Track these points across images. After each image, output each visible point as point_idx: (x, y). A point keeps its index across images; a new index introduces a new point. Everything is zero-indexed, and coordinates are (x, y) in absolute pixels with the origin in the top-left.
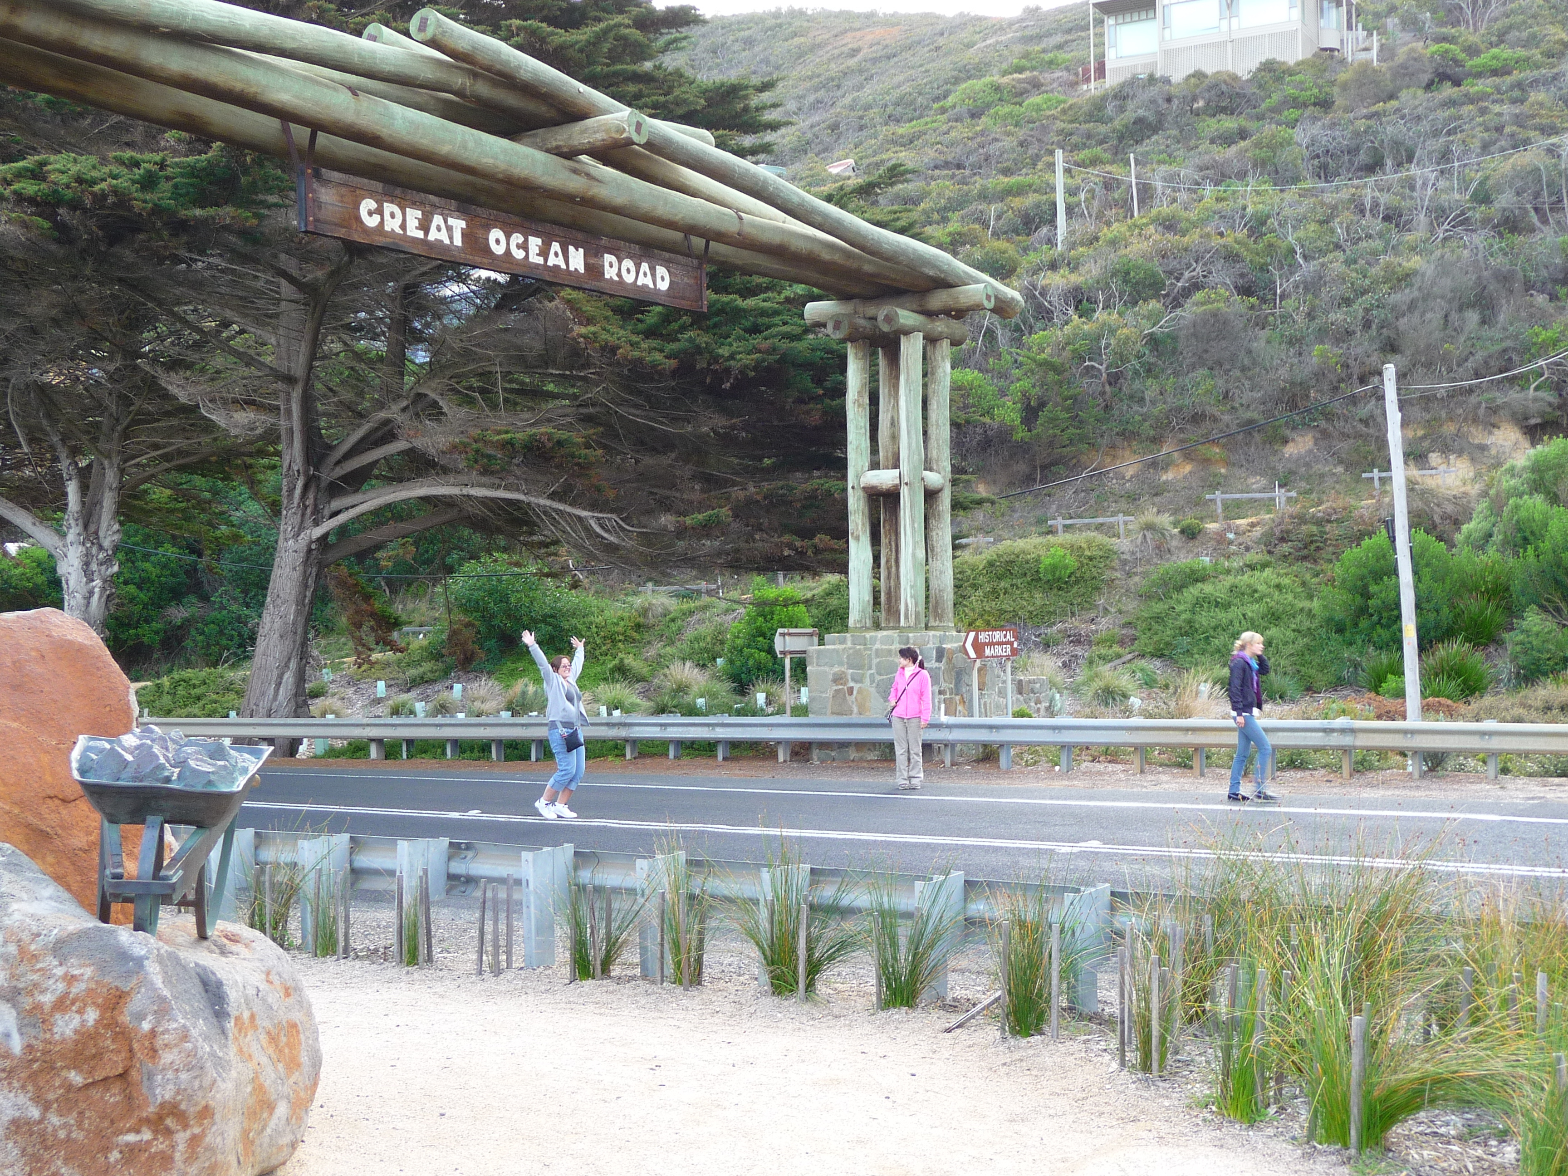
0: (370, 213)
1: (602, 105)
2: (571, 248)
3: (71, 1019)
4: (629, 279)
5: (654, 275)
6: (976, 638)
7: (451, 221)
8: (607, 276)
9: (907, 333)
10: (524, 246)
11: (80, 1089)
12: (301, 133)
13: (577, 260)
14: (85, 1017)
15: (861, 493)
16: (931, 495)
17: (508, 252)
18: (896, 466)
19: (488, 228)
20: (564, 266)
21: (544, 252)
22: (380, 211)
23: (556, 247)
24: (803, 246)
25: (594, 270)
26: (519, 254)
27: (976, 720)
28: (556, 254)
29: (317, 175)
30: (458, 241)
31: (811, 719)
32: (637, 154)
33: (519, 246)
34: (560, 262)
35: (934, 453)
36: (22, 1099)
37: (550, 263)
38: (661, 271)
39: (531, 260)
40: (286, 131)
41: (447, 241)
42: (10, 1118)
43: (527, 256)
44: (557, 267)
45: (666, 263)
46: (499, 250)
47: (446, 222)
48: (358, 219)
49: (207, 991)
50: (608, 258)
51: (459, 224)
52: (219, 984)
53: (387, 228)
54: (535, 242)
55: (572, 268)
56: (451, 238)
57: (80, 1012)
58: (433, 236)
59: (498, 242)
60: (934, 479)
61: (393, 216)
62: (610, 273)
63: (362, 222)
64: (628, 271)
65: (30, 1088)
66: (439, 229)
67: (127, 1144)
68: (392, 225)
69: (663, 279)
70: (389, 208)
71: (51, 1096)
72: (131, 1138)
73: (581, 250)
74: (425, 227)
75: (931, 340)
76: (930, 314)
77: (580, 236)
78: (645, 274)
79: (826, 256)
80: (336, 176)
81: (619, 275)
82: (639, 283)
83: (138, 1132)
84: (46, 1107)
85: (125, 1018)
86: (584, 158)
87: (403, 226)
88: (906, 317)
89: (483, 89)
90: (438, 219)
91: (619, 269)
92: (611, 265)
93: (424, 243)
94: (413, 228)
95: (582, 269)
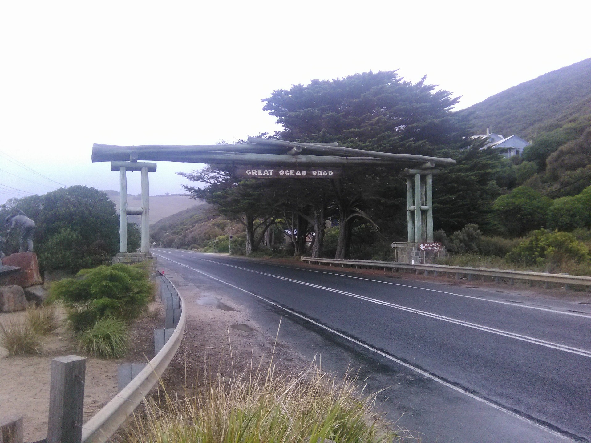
0: (249, 172)
2: (303, 171)
5: (328, 173)
7: (269, 171)
8: (313, 175)
10: (289, 172)
17: (285, 174)
19: (279, 170)
20: (300, 175)
22: (251, 171)
23: (298, 171)
24: (370, 161)
26: (288, 174)
28: (298, 173)
29: (236, 167)
30: (271, 174)
35: (427, 201)
37: (296, 175)
38: (330, 172)
39: (291, 175)
46: (282, 174)
50: (313, 171)
51: (271, 172)
55: (303, 175)
56: (269, 174)
58: (265, 174)
60: (425, 207)
63: (247, 174)
68: (254, 173)
73: (306, 171)
75: (423, 176)
77: (305, 168)
78: (325, 173)
82: (323, 175)
87: (257, 173)
90: (266, 171)
91: (317, 173)
92: (314, 173)
93: (263, 176)
94: (260, 174)
95: (306, 175)
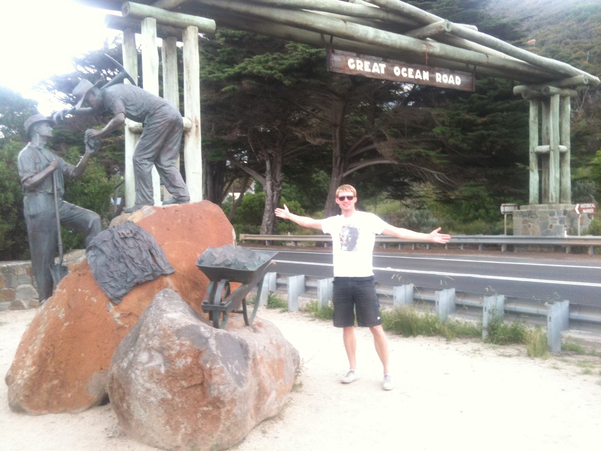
0: (352, 64)
1: (435, 19)
2: (424, 72)
3: (182, 361)
4: (445, 81)
5: (455, 79)
6: (579, 207)
7: (381, 65)
8: (437, 81)
9: (553, 95)
10: (407, 72)
11: (186, 388)
12: (327, 38)
13: (426, 76)
14: (187, 360)
15: (534, 155)
16: (562, 154)
17: (401, 75)
18: (548, 143)
19: (393, 66)
21: (414, 74)
22: (355, 63)
23: (418, 71)
24: (511, 65)
25: (432, 79)
26: (405, 75)
27: (579, 237)
28: (418, 74)
29: (333, 52)
30: (383, 72)
31: (514, 236)
32: (447, 36)
33: (405, 72)
34: (420, 77)
35: (564, 139)
36: (165, 391)
38: (458, 78)
39: (409, 77)
40: (322, 37)
41: (379, 72)
42: (160, 398)
43: (408, 75)
44: (419, 79)
45: (460, 75)
46: (397, 74)
47: (378, 65)
48: (347, 66)
49: (242, 348)
50: (438, 74)
51: (383, 66)
52: (247, 346)
53: (358, 69)
54: (411, 70)
55: (424, 79)
56: (380, 70)
57: (185, 358)
58: (374, 70)
59: (397, 71)
60: (563, 148)
61: (360, 64)
62: (437, 79)
63: (349, 67)
64: (445, 78)
65: (168, 387)
66: (376, 68)
67: (204, 411)
68: (360, 67)
69: (458, 80)
70: (358, 61)
71: (175, 390)
72: (205, 409)
73: (428, 72)
74: (371, 68)
75: (563, 98)
76: (562, 87)
77: (427, 67)
78: (451, 79)
79: (521, 68)
80: (339, 52)
81: (442, 80)
82: (449, 82)
83: (207, 407)
84: (174, 395)
85: (201, 362)
86: (428, 39)
87: (363, 68)
88: (553, 89)
89: (391, 17)
90: (375, 64)
91: (442, 78)
92: (439, 77)
93: (371, 73)
94: (367, 70)
95: (428, 79)
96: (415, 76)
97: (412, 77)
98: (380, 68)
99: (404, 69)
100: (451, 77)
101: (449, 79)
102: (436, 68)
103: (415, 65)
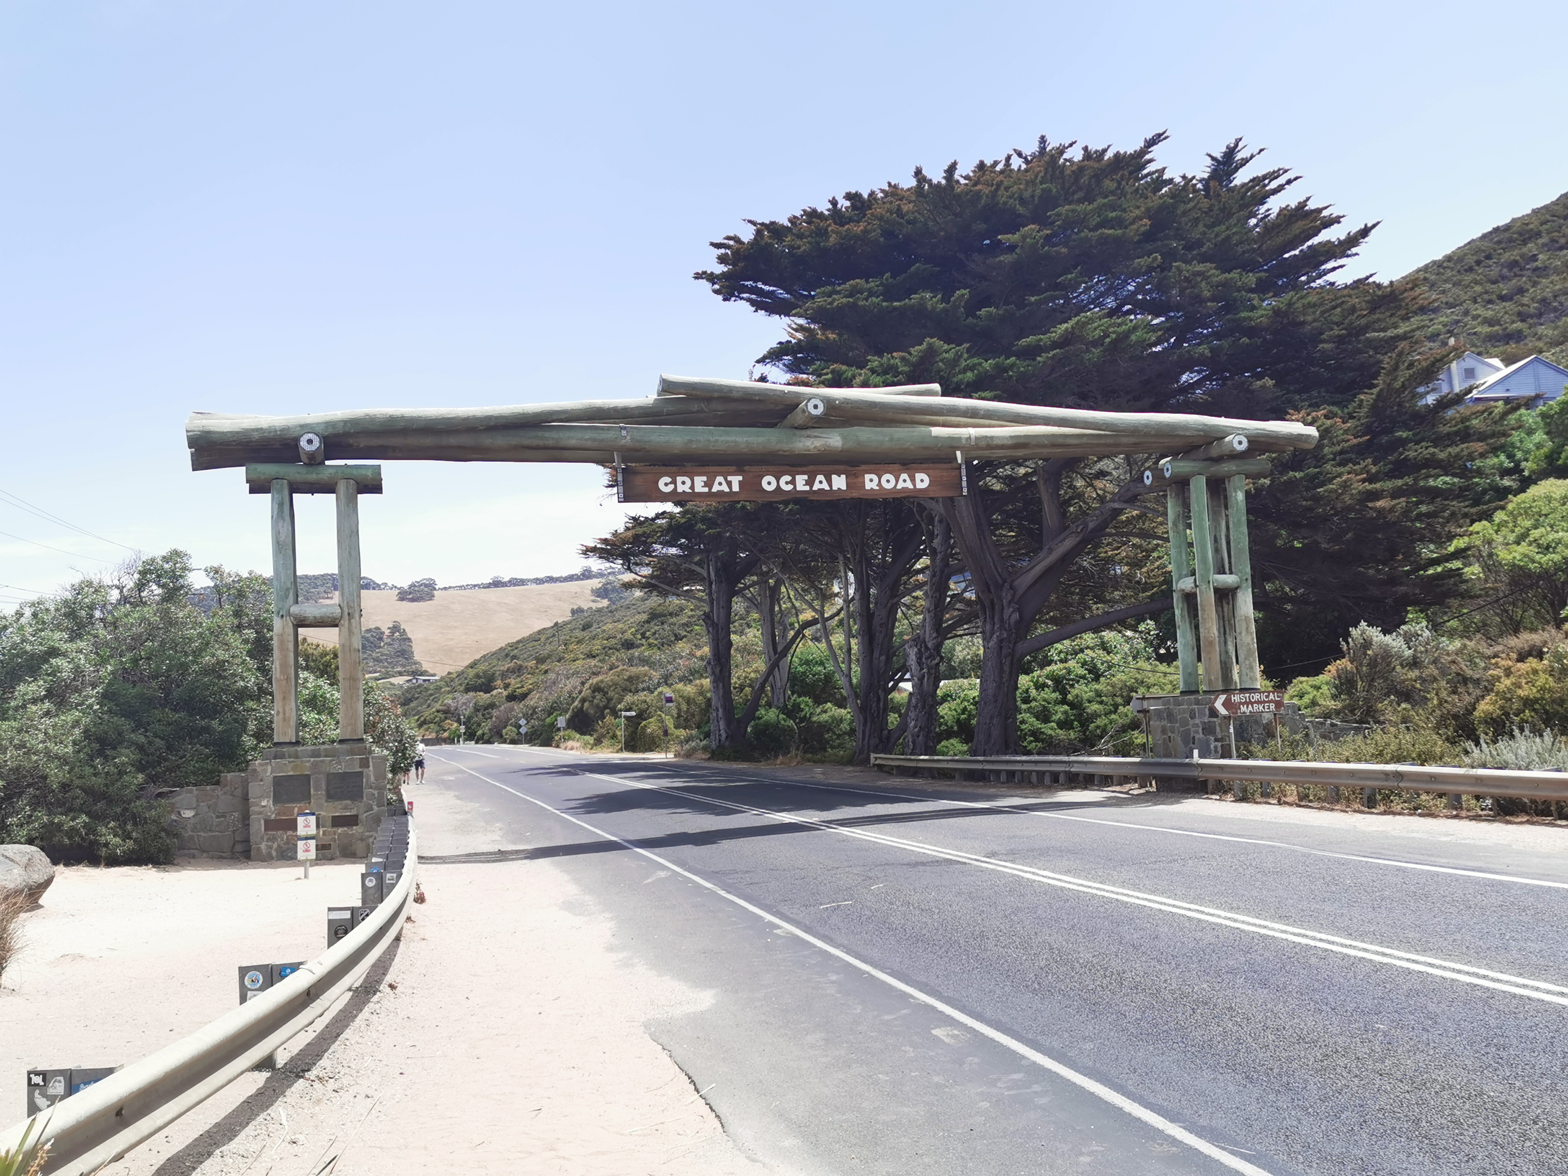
0: (666, 484)
2: (834, 477)
4: (889, 486)
5: (913, 480)
7: (729, 478)
8: (868, 487)
10: (793, 482)
13: (840, 482)
15: (1181, 597)
17: (778, 488)
19: (760, 477)
20: (827, 488)
21: (810, 482)
22: (674, 482)
23: (820, 477)
25: (855, 486)
26: (787, 488)
28: (821, 482)
30: (736, 488)
33: (787, 483)
34: (826, 487)
37: (815, 488)
38: (919, 476)
39: (798, 489)
41: (727, 490)
43: (795, 487)
44: (821, 490)
45: (927, 470)
46: (770, 488)
47: (726, 479)
48: (657, 490)
50: (867, 477)
51: (736, 480)
53: (680, 490)
55: (835, 488)
56: (730, 488)
58: (716, 488)
59: (769, 483)
60: (1229, 580)
61: (684, 483)
62: (868, 486)
63: (660, 490)
64: (888, 481)
66: (720, 484)
68: (680, 488)
69: (922, 481)
70: (679, 479)
73: (843, 477)
74: (709, 485)
75: (1215, 481)
77: (842, 467)
78: (905, 481)
81: (879, 485)
82: (899, 487)
87: (692, 487)
90: (720, 479)
91: (880, 482)
92: (871, 480)
93: (710, 494)
94: (700, 487)
95: (844, 488)
96: (811, 487)
97: (807, 488)
98: (729, 484)
99: (788, 478)
100: (904, 476)
101: (897, 482)
102: (863, 467)
103: (811, 468)
